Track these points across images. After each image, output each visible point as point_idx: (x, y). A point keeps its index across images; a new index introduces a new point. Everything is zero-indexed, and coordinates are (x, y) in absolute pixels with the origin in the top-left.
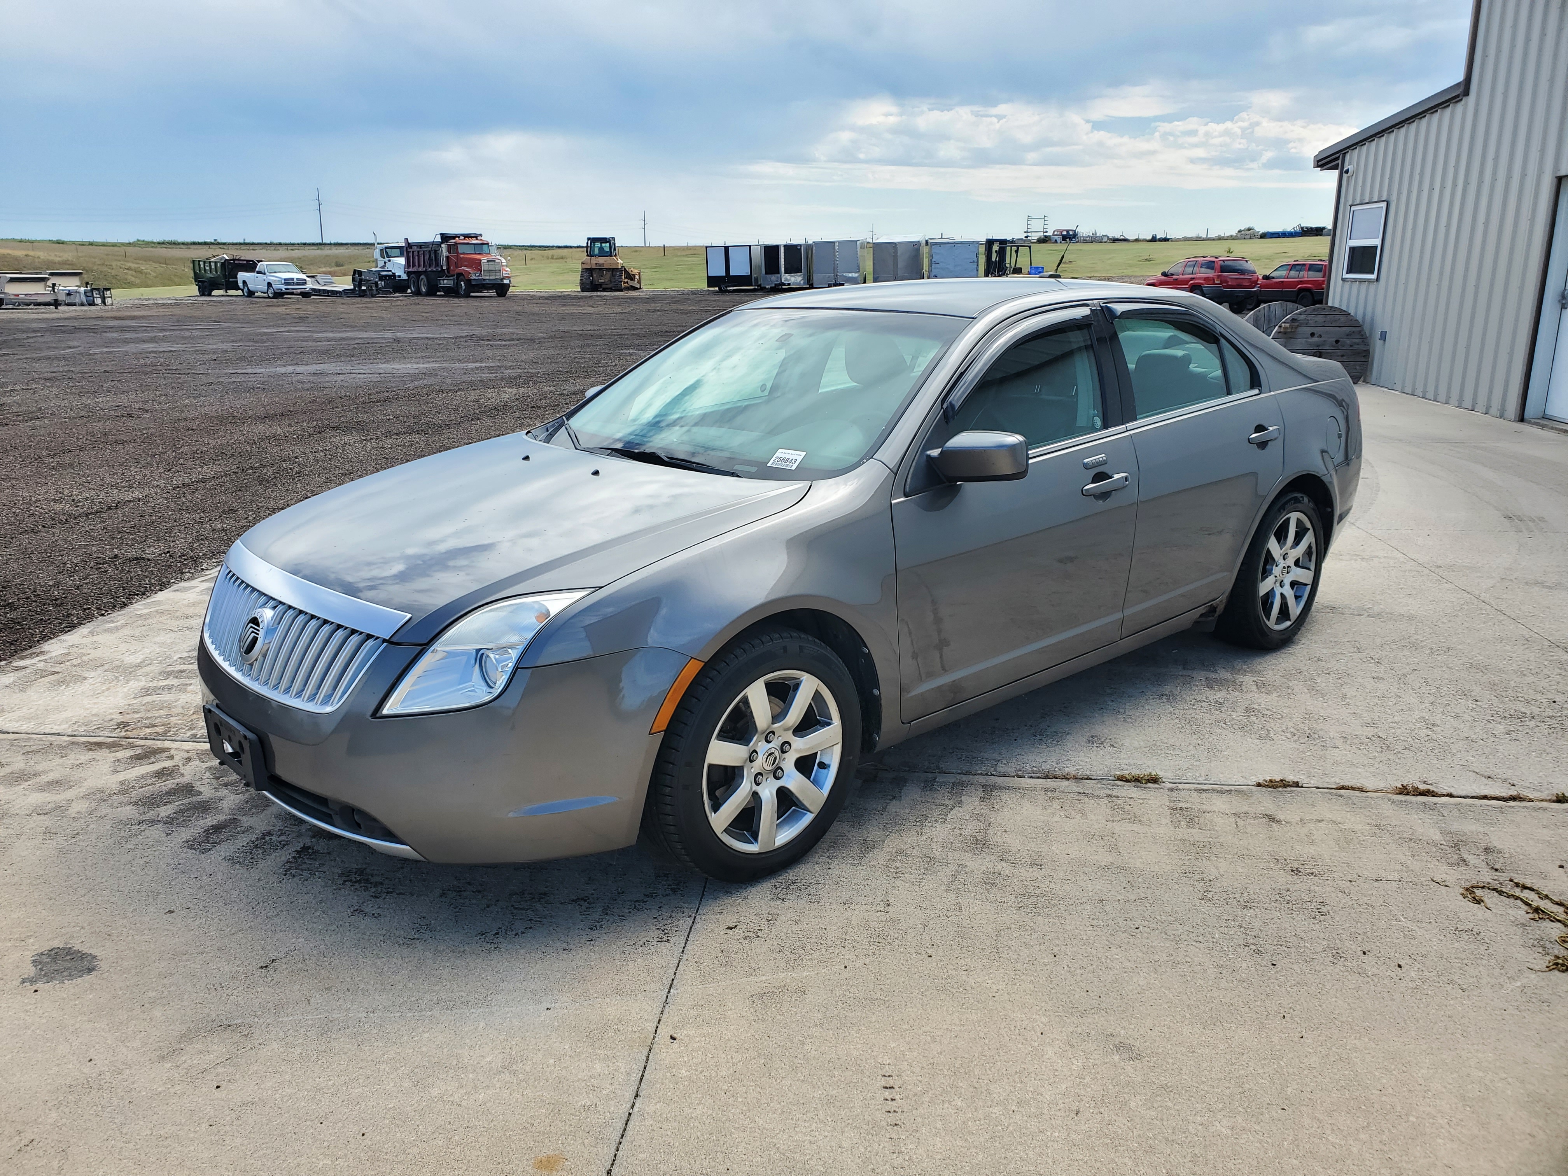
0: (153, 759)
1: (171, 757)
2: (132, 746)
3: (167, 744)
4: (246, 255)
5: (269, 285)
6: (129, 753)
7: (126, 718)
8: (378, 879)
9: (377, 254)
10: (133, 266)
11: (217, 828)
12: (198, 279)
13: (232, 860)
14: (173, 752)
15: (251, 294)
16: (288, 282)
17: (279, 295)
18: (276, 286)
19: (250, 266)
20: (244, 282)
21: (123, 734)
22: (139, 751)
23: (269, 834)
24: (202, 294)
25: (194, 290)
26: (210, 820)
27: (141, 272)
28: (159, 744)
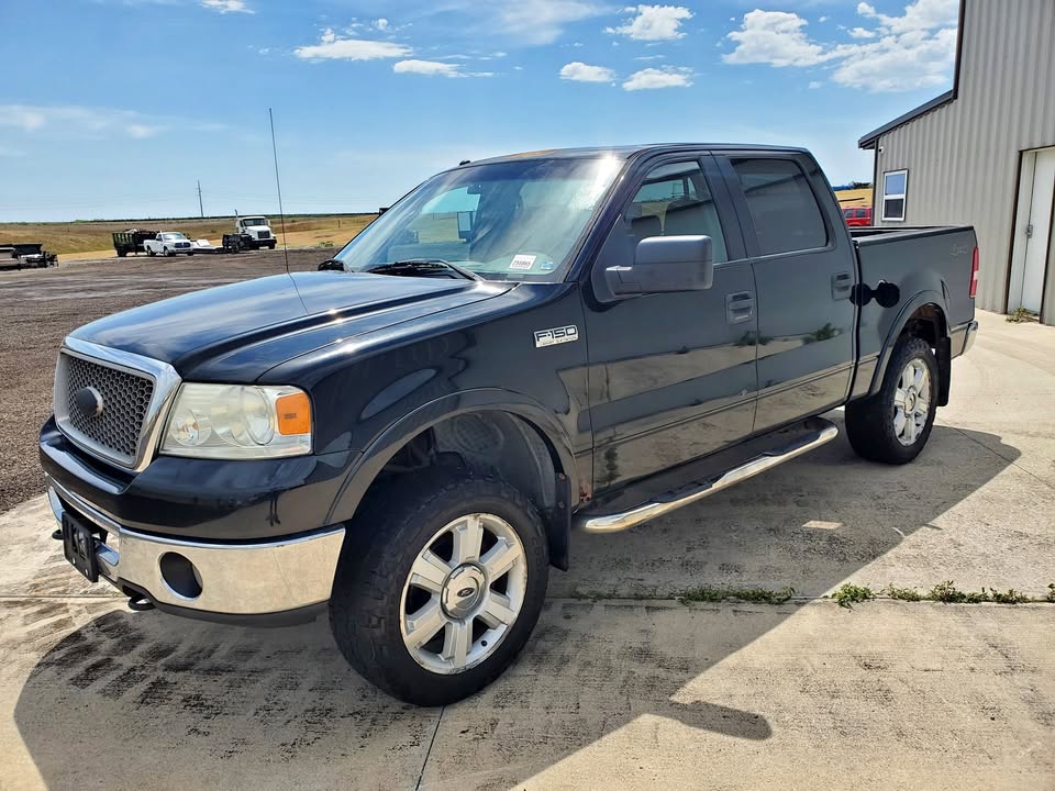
0: (54, 613)
1: (67, 611)
2: (39, 602)
3: (65, 600)
4: (150, 228)
5: (165, 248)
6: (37, 609)
7: (38, 581)
8: (210, 703)
9: (238, 224)
10: (74, 238)
11: (96, 667)
12: (117, 246)
13: (104, 692)
14: (68, 607)
15: (153, 254)
16: (178, 245)
17: (172, 254)
18: (170, 249)
19: (152, 236)
20: (148, 247)
21: (34, 594)
22: (44, 607)
23: (133, 669)
24: (120, 256)
25: (115, 253)
26: (91, 661)
27: (79, 242)
28: (59, 601)
